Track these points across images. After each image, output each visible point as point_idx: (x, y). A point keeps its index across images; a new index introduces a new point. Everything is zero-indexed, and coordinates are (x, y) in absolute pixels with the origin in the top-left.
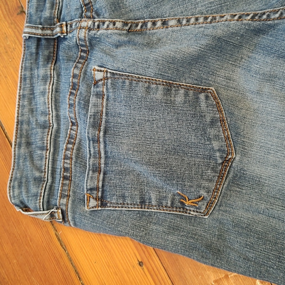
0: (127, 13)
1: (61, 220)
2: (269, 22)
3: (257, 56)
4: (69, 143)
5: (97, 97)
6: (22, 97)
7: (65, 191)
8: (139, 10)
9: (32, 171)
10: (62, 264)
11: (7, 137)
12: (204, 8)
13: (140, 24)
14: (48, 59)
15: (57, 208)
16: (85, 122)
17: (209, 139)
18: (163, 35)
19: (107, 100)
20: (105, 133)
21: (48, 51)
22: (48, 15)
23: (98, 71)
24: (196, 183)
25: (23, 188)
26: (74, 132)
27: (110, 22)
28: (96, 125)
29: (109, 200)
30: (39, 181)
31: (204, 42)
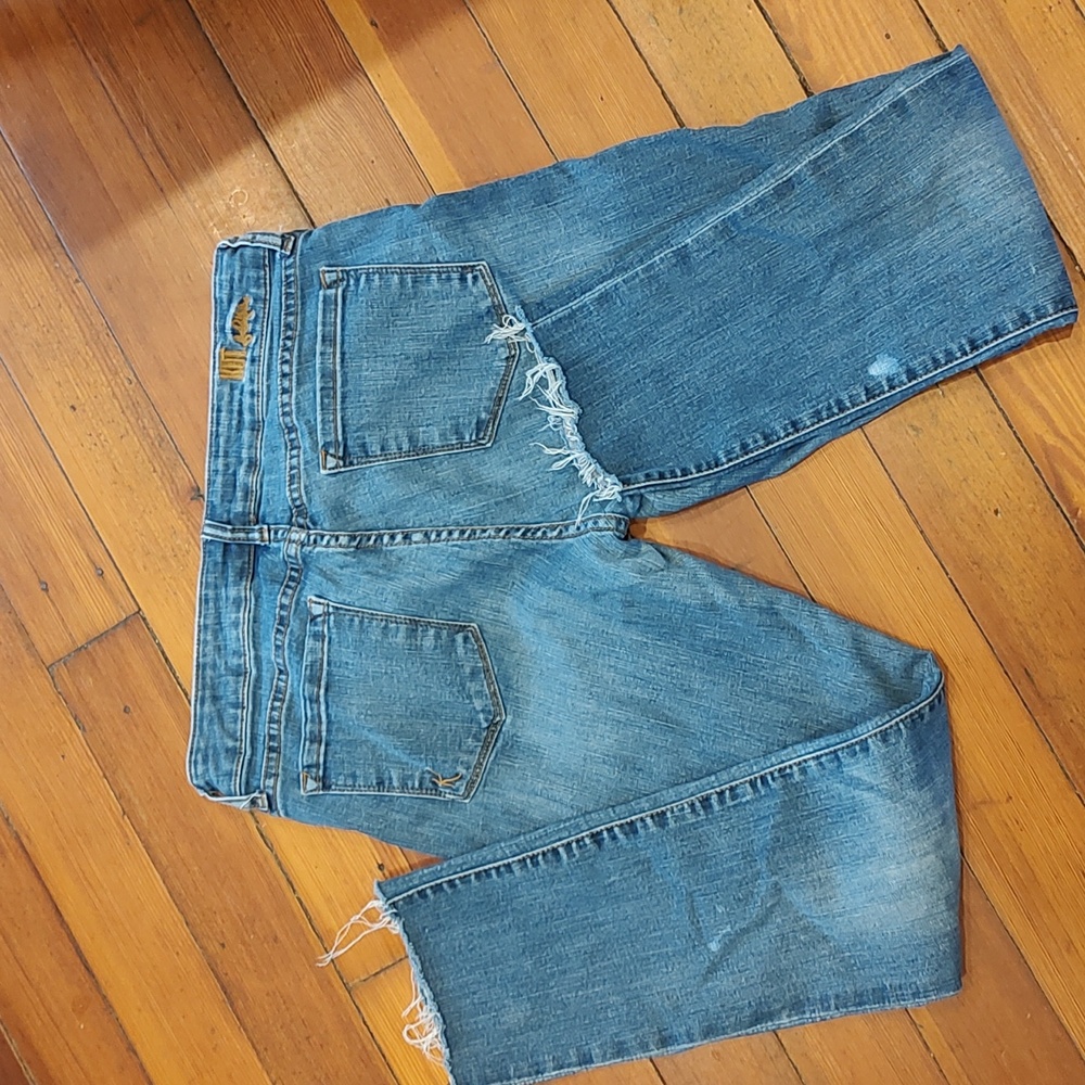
0: (354, 520)
1: (266, 809)
2: (545, 542)
3: (530, 584)
4: (275, 699)
5: (315, 640)
6: (203, 628)
7: (272, 768)
8: (371, 516)
9: (222, 738)
10: (267, 870)
11: (179, 684)
12: (460, 516)
13: (373, 538)
14: (241, 574)
15: (261, 792)
16: (299, 672)
17: (469, 697)
18: (404, 553)
19: (329, 643)
20: (327, 690)
21: (241, 561)
22: (241, 510)
23: (316, 603)
24: (451, 757)
25: (210, 763)
26: (283, 684)
27: (332, 536)
28: (314, 679)
29: (334, 780)
30: (233, 753)
31: (459, 568)
